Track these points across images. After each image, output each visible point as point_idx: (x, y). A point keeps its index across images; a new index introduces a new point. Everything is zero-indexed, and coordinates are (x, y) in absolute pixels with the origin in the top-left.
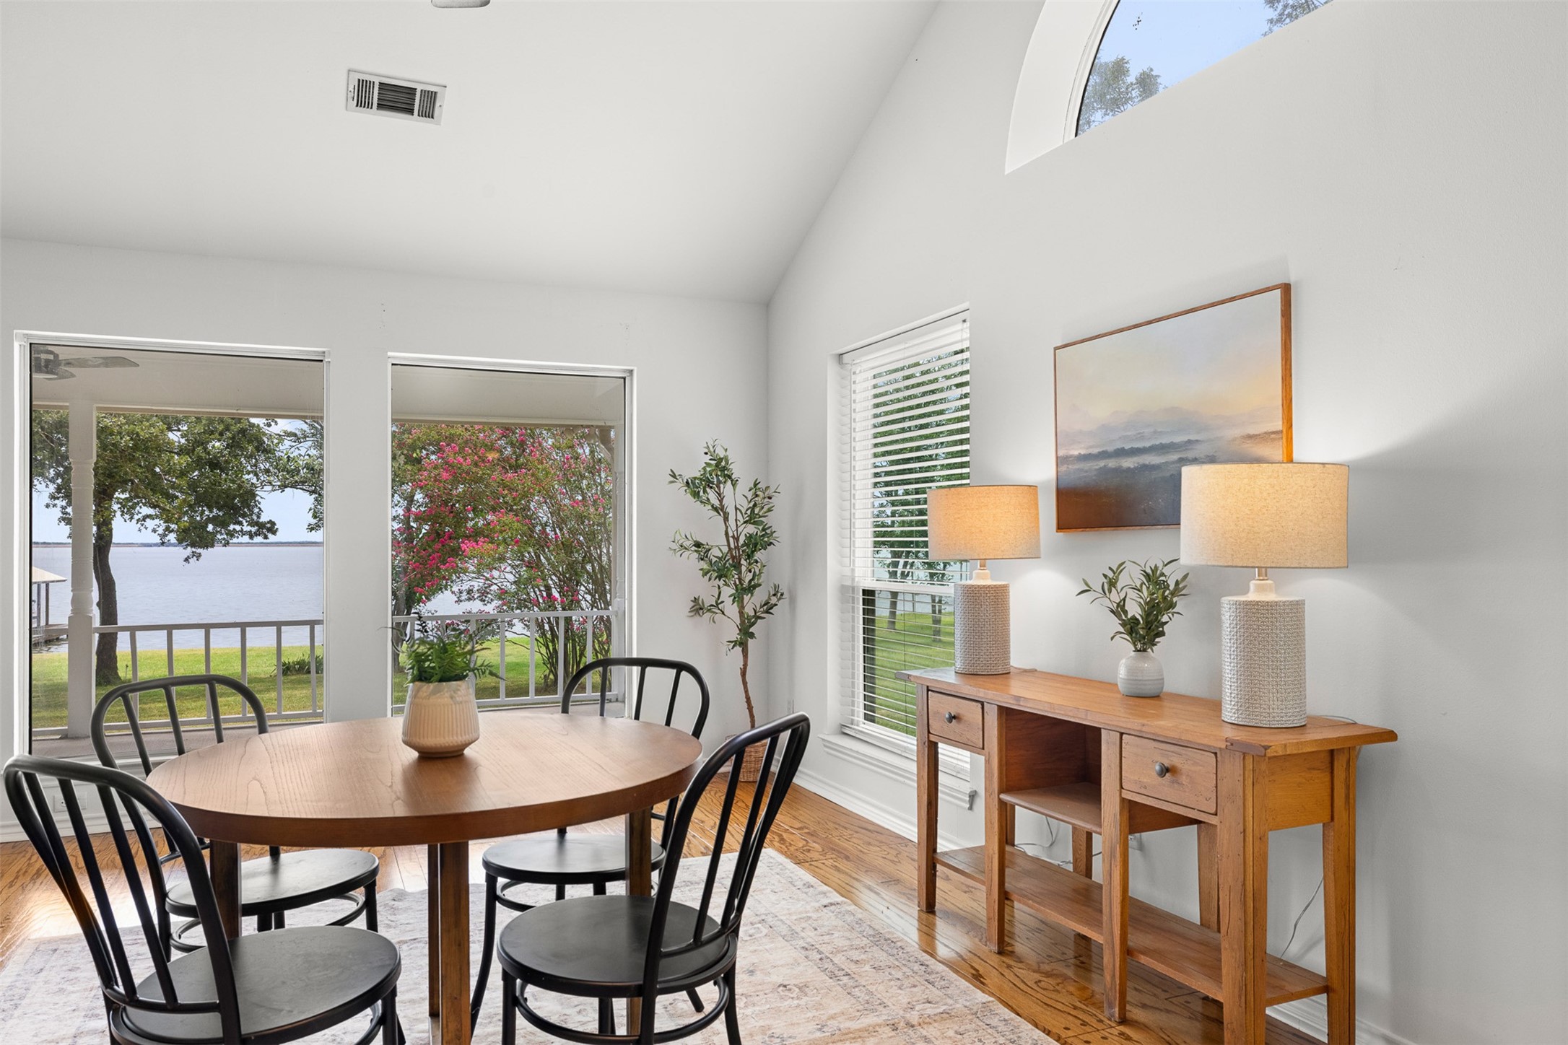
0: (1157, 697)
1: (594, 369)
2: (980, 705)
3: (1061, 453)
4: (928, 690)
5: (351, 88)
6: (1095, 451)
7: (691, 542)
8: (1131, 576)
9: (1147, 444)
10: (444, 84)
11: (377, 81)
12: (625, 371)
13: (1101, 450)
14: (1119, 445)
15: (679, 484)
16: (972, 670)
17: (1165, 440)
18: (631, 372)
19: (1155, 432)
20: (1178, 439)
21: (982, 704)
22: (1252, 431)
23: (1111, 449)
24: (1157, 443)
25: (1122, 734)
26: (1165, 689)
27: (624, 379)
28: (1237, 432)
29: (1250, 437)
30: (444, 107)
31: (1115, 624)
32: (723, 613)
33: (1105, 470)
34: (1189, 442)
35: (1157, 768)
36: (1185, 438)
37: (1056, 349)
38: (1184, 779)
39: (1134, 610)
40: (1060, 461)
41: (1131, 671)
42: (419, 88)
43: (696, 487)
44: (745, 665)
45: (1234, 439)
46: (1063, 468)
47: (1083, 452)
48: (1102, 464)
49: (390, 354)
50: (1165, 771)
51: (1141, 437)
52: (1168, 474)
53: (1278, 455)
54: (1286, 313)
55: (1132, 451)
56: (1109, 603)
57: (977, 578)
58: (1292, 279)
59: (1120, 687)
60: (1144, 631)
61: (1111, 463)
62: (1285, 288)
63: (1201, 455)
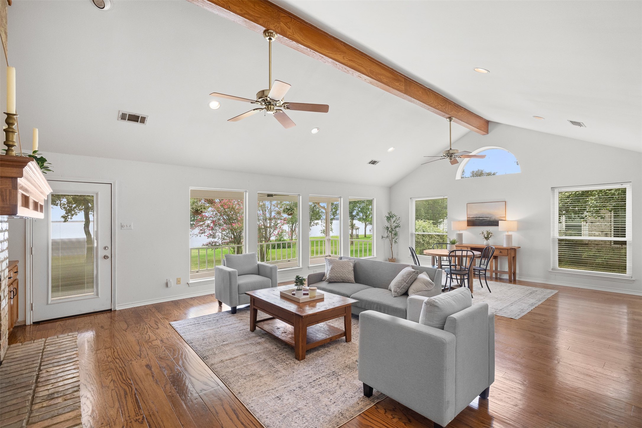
3: (468, 217)
8: (485, 233)
16: (459, 244)
19: (485, 215)
25: (492, 249)
26: (490, 245)
27: (372, 200)
29: (501, 217)
31: (483, 237)
32: (388, 238)
37: (467, 204)
38: (503, 253)
39: (486, 236)
40: (468, 218)
41: (486, 243)
43: (387, 218)
45: (498, 217)
46: (469, 219)
50: (500, 252)
53: (505, 219)
54: (505, 204)
55: (482, 217)
56: (483, 235)
57: (458, 232)
58: (506, 201)
59: (484, 244)
60: (487, 238)
61: (478, 218)
62: (505, 202)
63: (493, 218)
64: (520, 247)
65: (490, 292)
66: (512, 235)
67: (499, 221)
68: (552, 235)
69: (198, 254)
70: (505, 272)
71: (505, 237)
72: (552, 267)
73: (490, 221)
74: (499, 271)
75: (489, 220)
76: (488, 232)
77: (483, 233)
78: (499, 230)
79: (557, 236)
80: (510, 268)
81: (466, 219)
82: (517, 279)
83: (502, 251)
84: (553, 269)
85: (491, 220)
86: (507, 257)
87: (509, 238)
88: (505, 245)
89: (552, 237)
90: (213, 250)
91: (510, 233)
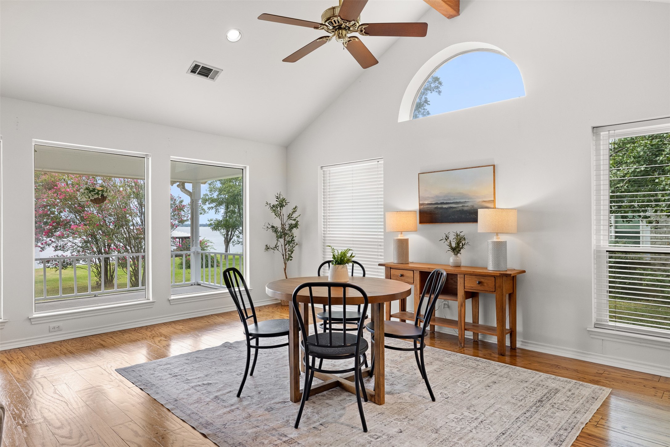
0: (460, 267)
1: (234, 166)
2: (412, 271)
3: (421, 202)
4: (390, 269)
5: (192, 67)
6: (434, 202)
7: (270, 226)
8: (452, 237)
9: (452, 202)
10: (222, 69)
11: (202, 65)
12: (243, 167)
13: (436, 202)
14: (442, 201)
15: (268, 206)
16: (401, 262)
17: (458, 201)
18: (245, 167)
19: (454, 199)
20: (462, 201)
21: (413, 271)
22: (485, 200)
23: (439, 202)
24: (455, 201)
25: (464, 275)
26: (462, 265)
27: (243, 169)
28: (481, 200)
29: (484, 201)
30: (219, 76)
31: (448, 248)
32: (278, 250)
33: (437, 208)
34: (466, 201)
35: (477, 282)
36: (464, 201)
37: (419, 174)
38: (485, 284)
39: (454, 245)
40: (420, 205)
41: (454, 260)
42: (214, 69)
43: (274, 208)
44: (286, 267)
45: (480, 202)
46: (422, 207)
47: (429, 203)
48: (436, 206)
49: (171, 157)
50: (480, 283)
51: (450, 200)
52: (459, 210)
53: (492, 206)
54: (494, 172)
55: (447, 203)
56: (447, 243)
57: (400, 237)
58: (495, 164)
59: (451, 264)
60: (456, 250)
61: (439, 206)
62: (494, 166)
63: (469, 205)
64: (524, 272)
65: (433, 399)
66: (506, 242)
67: (479, 210)
68: (594, 242)
69: (43, 277)
70: (490, 330)
71: (490, 247)
72: (594, 321)
73: (463, 210)
74: (482, 326)
75: (460, 208)
76: (457, 235)
77: (447, 238)
78: (479, 231)
79: (606, 245)
80: (501, 320)
81: (416, 207)
82: (519, 345)
83: (482, 280)
84: (597, 326)
85: (465, 208)
86: (494, 295)
87: (500, 247)
88: (491, 268)
89: (593, 247)
90: (58, 271)
91: (502, 238)
